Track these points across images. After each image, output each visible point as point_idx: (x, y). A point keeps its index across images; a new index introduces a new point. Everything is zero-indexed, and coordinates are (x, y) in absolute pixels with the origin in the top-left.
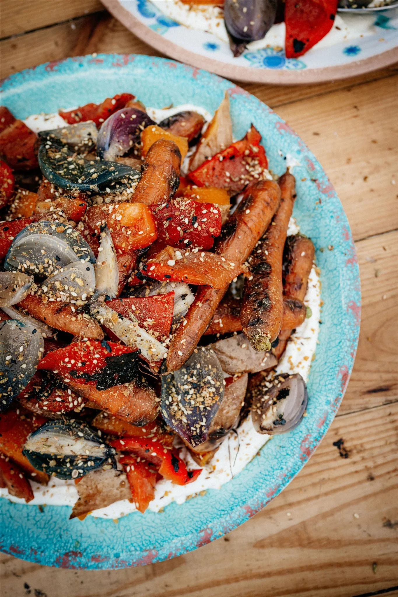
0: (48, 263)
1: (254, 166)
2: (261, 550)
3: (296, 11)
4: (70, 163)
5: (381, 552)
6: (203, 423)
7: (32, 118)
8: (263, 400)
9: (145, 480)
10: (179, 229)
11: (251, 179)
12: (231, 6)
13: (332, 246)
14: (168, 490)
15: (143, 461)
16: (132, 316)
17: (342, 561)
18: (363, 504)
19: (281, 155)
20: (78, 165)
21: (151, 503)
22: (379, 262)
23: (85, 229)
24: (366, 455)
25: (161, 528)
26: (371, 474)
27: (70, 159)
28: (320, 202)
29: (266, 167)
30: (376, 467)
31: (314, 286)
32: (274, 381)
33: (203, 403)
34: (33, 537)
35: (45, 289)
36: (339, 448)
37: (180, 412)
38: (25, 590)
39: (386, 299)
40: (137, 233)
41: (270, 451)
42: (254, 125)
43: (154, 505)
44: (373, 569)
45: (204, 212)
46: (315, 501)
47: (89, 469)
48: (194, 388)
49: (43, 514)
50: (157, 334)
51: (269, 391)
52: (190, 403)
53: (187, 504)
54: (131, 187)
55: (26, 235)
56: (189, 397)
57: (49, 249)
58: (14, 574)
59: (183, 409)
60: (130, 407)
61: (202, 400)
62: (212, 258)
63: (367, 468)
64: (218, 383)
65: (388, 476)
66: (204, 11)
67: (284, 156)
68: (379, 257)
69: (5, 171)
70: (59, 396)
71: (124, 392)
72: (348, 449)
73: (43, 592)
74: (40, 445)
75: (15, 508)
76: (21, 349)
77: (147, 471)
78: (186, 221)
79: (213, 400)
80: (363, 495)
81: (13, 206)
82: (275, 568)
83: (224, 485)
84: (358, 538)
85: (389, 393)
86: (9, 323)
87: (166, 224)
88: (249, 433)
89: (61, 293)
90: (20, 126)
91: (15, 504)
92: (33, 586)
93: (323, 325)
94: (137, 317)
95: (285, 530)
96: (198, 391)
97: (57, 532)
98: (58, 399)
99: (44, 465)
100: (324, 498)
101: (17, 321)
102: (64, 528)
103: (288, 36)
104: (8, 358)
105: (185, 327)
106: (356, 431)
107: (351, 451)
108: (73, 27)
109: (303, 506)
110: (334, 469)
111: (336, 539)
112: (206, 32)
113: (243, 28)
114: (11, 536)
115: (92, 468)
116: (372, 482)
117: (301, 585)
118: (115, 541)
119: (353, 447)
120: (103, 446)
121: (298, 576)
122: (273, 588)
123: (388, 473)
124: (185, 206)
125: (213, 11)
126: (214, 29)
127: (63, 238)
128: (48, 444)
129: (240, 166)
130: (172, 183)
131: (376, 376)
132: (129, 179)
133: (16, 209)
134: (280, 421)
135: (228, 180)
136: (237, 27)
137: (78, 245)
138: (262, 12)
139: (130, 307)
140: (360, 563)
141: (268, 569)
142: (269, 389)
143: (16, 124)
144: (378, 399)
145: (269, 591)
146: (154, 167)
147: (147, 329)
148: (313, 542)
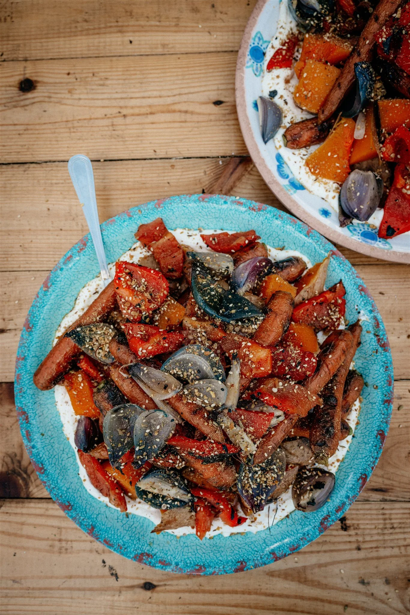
0: (191, 373)
1: (335, 312)
2: (271, 578)
3: (395, 204)
4: (212, 290)
5: (353, 599)
6: (264, 498)
7: (179, 231)
8: (302, 483)
9: (208, 518)
10: (287, 368)
11: (330, 321)
12: (349, 189)
13: (377, 386)
14: (220, 526)
15: (209, 504)
16: (241, 423)
17: (325, 598)
18: (349, 565)
19: (357, 309)
20: (217, 292)
21: (207, 533)
22: (403, 400)
23: (218, 349)
24: (359, 532)
25: (210, 551)
26: (359, 545)
27: (212, 286)
28: (377, 352)
29: (343, 315)
30: (364, 542)
31: (356, 410)
32: (313, 471)
33: (266, 482)
34: (120, 536)
35: (186, 392)
36: (342, 523)
37: (248, 485)
38: (103, 564)
39: (402, 428)
40: (259, 368)
41: (297, 518)
42: (343, 281)
43: (208, 534)
44: (345, 609)
45: (307, 359)
46: (317, 555)
47: (174, 506)
48: (262, 470)
49: (128, 519)
50: (253, 437)
51: (308, 478)
52: (256, 480)
53: (230, 538)
54: (256, 324)
55: (184, 354)
56: (257, 476)
57: (195, 364)
58: (97, 551)
59: (251, 483)
60: (219, 479)
61: (265, 480)
62: (302, 391)
63: (358, 541)
64: (281, 473)
65: (371, 550)
66: (326, 184)
67: (358, 310)
68: (404, 396)
69: (164, 284)
70: (171, 459)
71: (218, 468)
72: (348, 525)
73: (114, 568)
74: (149, 486)
75: (110, 511)
76: (158, 427)
77: (210, 512)
78: (294, 364)
79: (273, 482)
80: (349, 558)
81: (162, 309)
82: (277, 592)
83: (259, 532)
84: (339, 586)
85: (386, 494)
86: (158, 413)
87: (279, 363)
88: (286, 502)
89: (198, 399)
90: (172, 240)
91: (110, 507)
92: (109, 563)
93: (355, 439)
94: (243, 423)
95: (291, 569)
96: (264, 473)
97: (137, 536)
98: (171, 461)
99: (145, 497)
100: (323, 554)
101: (164, 412)
102: (142, 533)
103: (384, 221)
104: (148, 431)
105: (273, 435)
106: (357, 514)
107: (349, 527)
108: (221, 163)
109: (307, 555)
110: (335, 536)
111: (324, 583)
112: (323, 199)
113: (355, 209)
114: (106, 532)
115: (177, 506)
116: (359, 552)
117: (292, 608)
118: (176, 553)
119: (351, 525)
120: (189, 495)
121: (292, 601)
122: (273, 605)
123: (372, 548)
124: (296, 354)
125: (332, 185)
126: (330, 199)
127: (207, 360)
128: (154, 486)
129: (325, 309)
130: (286, 328)
131: (380, 480)
132: (257, 318)
133: (164, 311)
134: (312, 502)
135: (314, 319)
136: (350, 206)
137: (216, 367)
138: (371, 200)
139: (241, 416)
140: (336, 603)
141: (272, 592)
142: (308, 476)
143: (169, 237)
144: (377, 496)
145: (270, 606)
146: (276, 314)
147: (248, 433)
148: (308, 581)
